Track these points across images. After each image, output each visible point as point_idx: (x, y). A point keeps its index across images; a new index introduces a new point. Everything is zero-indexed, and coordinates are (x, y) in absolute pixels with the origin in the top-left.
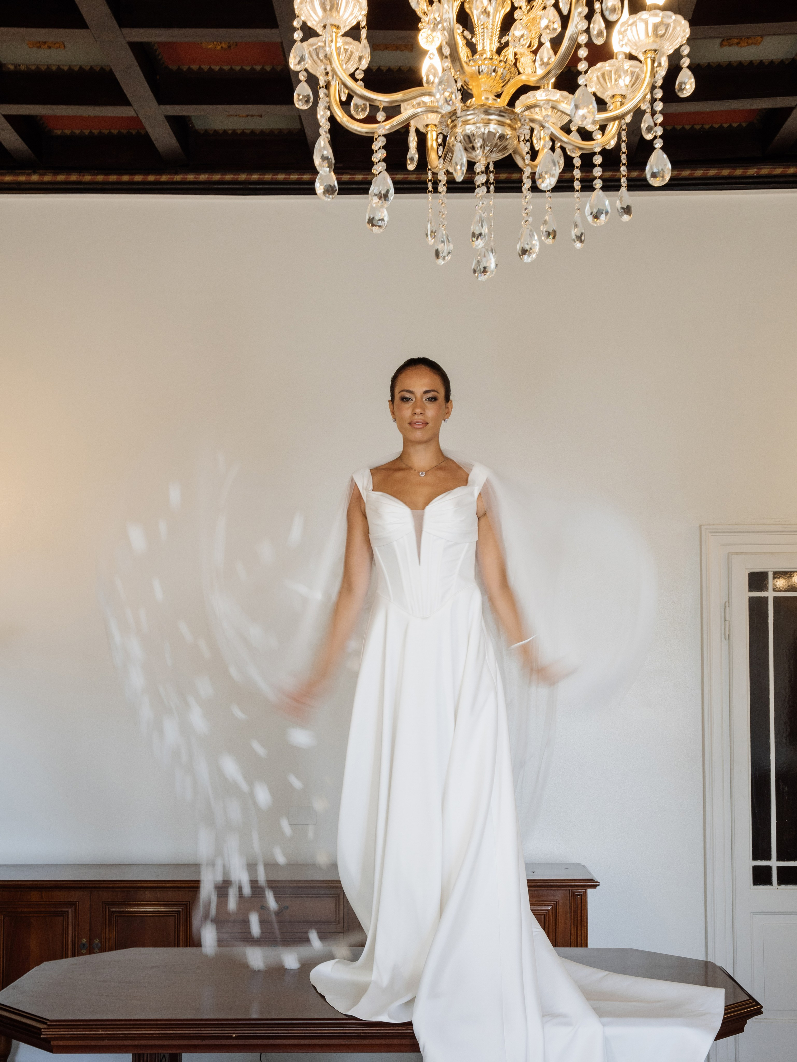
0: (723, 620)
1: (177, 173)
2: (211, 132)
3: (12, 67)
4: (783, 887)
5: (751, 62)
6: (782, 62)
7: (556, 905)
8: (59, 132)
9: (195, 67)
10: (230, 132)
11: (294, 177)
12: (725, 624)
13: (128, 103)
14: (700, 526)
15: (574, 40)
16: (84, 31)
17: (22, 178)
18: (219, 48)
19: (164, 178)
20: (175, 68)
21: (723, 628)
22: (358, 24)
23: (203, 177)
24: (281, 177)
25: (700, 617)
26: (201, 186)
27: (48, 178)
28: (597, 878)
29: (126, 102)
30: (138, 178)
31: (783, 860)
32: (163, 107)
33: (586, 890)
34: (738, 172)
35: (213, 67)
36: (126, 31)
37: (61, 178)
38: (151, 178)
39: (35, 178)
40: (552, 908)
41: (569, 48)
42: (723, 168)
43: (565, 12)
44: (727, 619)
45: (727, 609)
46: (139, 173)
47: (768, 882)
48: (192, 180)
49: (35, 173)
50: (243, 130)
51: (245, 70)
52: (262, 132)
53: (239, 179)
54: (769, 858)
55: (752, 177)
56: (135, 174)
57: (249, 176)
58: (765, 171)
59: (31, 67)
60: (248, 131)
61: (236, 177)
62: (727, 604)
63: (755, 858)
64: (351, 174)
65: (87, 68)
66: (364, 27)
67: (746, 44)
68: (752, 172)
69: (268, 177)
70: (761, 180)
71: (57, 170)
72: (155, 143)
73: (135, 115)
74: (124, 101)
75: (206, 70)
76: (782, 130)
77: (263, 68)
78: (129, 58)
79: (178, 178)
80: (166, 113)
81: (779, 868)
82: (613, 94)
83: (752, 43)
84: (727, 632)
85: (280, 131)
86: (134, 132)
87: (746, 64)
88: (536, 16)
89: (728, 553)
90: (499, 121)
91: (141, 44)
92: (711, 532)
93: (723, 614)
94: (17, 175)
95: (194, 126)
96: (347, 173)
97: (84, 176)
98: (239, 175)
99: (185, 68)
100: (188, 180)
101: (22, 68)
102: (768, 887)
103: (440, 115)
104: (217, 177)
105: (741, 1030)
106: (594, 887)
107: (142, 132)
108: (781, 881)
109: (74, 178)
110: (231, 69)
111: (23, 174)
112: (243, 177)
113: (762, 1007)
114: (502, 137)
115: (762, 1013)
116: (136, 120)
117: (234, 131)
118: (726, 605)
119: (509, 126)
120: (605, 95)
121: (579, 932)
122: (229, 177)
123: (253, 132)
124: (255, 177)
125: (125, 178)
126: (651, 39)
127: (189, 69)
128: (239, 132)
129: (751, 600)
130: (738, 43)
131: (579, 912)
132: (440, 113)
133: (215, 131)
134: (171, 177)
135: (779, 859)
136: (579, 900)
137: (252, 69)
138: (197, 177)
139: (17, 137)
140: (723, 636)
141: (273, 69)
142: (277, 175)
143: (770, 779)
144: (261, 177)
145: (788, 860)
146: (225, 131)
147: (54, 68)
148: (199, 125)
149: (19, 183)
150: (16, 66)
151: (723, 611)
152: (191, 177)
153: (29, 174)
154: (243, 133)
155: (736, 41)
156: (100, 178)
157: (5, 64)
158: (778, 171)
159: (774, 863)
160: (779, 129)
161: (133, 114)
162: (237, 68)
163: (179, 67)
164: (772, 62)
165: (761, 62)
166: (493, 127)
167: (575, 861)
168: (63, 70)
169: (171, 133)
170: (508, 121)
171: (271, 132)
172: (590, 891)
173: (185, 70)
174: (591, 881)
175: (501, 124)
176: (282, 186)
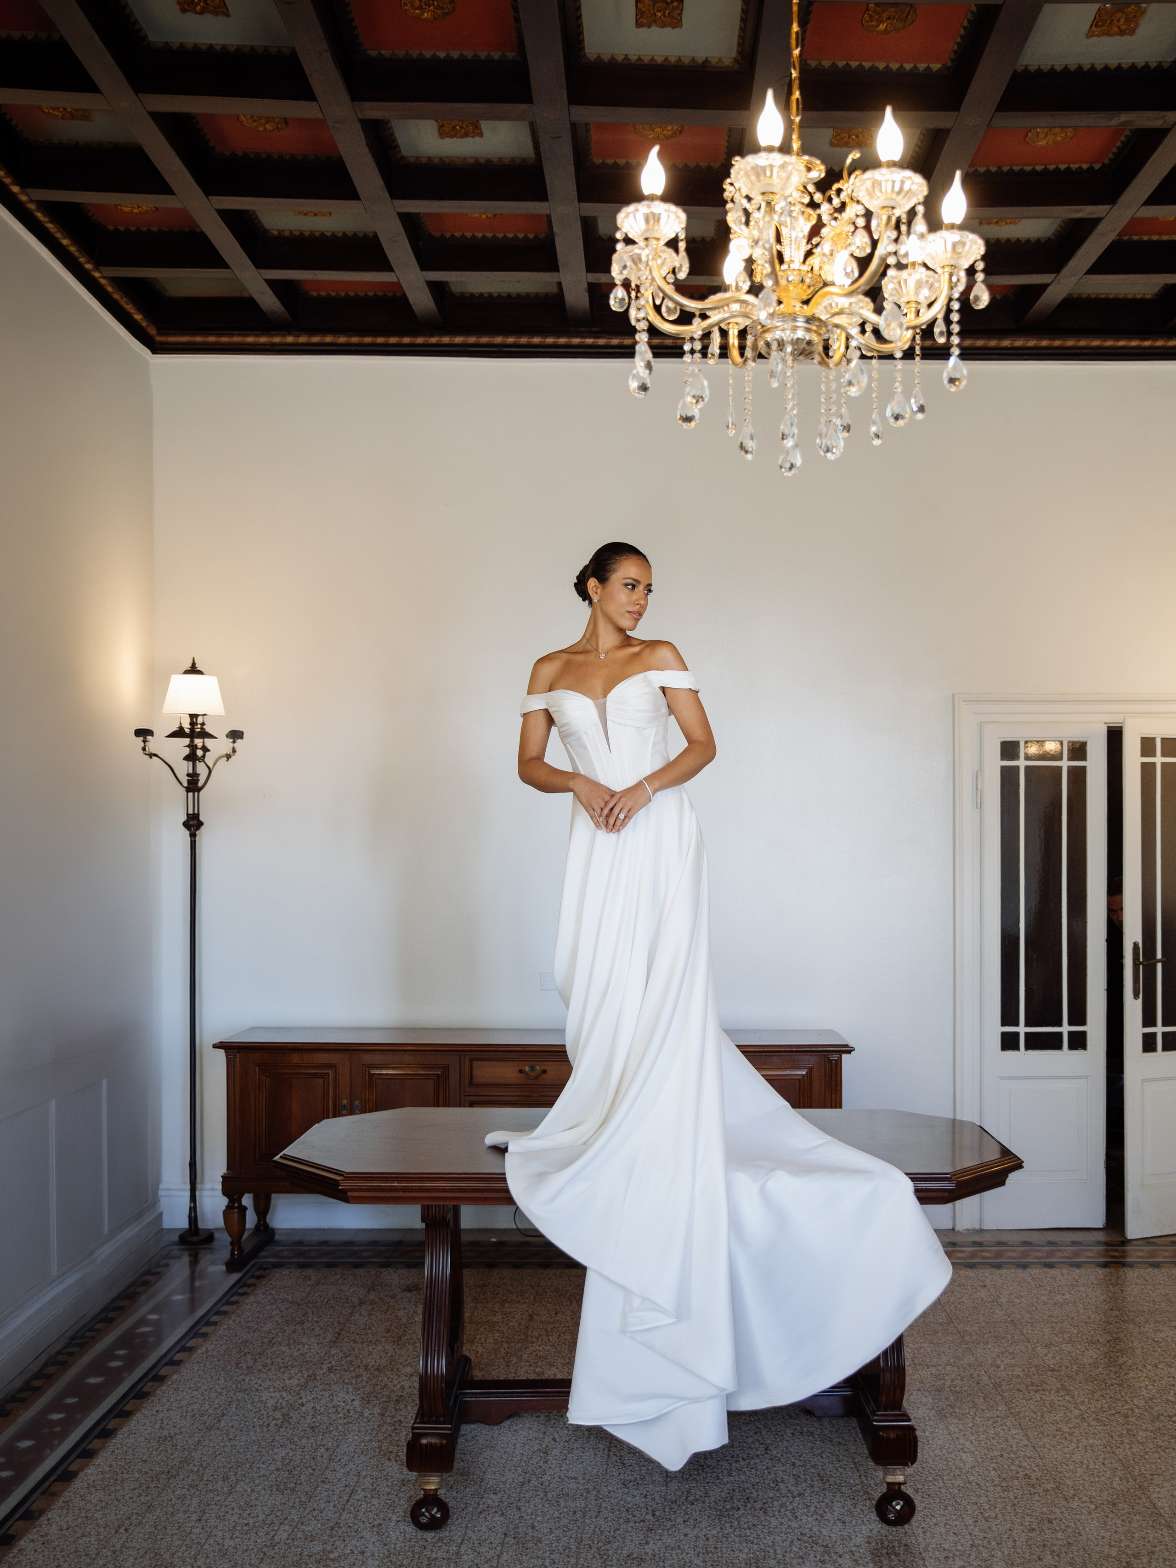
0: (975, 789)
1: (432, 336)
2: (467, 295)
3: (275, 233)
4: (1030, 1052)
5: (1008, 240)
6: (1038, 240)
7: (810, 1070)
8: (315, 294)
9: (458, 234)
10: (486, 295)
11: (550, 340)
12: (977, 793)
13: (391, 269)
14: (953, 695)
15: (883, 259)
16: (357, 202)
17: (277, 340)
18: (484, 217)
19: (420, 340)
20: (438, 235)
21: (975, 795)
22: (677, 236)
23: (458, 340)
24: (536, 340)
25: (952, 785)
26: (456, 349)
27: (303, 339)
28: (851, 1044)
29: (389, 268)
30: (393, 340)
31: (1031, 1026)
32: (425, 273)
33: (841, 1056)
34: (993, 343)
35: (476, 234)
36: (397, 202)
37: (316, 339)
38: (406, 340)
39: (290, 339)
40: (807, 1073)
41: (879, 266)
42: (978, 339)
43: (876, 237)
44: (979, 787)
45: (979, 777)
46: (394, 335)
47: (1016, 1047)
48: (448, 342)
49: (290, 334)
50: (500, 293)
51: (508, 238)
52: (519, 296)
53: (495, 342)
54: (1017, 1024)
55: (1006, 348)
56: (390, 336)
57: (505, 339)
58: (1019, 343)
59: (294, 233)
60: (504, 295)
61: (491, 340)
62: (979, 773)
63: (1003, 1025)
64: (608, 339)
65: (350, 234)
66: (682, 240)
67: (1004, 223)
68: (1006, 343)
69: (524, 340)
70: (1014, 352)
71: (312, 332)
72: (413, 307)
73: (396, 280)
74: (387, 266)
75: (469, 237)
76: (1037, 304)
77: (526, 236)
78: (397, 227)
79: (434, 340)
80: (427, 279)
81: (1027, 1034)
82: (907, 300)
83: (1010, 223)
84: (979, 801)
85: (537, 294)
86: (390, 294)
87: (1003, 242)
88: (842, 231)
89: (981, 722)
90: (806, 328)
91: (408, 214)
92: (964, 701)
93: (975, 782)
94: (273, 336)
95: (450, 289)
96: (603, 337)
97: (339, 337)
98: (494, 337)
99: (448, 235)
100: (443, 342)
101: (286, 234)
102: (1015, 1053)
103: (751, 321)
104: (472, 340)
105: (1002, 1183)
106: (849, 1052)
107: (399, 294)
108: (1028, 1047)
109: (328, 339)
110: (494, 236)
111: (277, 335)
112: (499, 340)
113: (1023, 1162)
114: (809, 343)
115: (1023, 1167)
116: (398, 284)
117: (490, 294)
118: (978, 775)
119: (815, 332)
120: (901, 301)
121: (834, 1096)
122: (484, 340)
123: (509, 296)
124: (511, 340)
125: (380, 340)
126: (949, 255)
127: (453, 236)
128: (495, 295)
129: (1003, 769)
130: (997, 223)
131: (834, 1076)
132: (751, 318)
133: (472, 295)
134: (427, 339)
135: (1027, 1024)
136: (834, 1065)
137: (516, 237)
138: (453, 339)
139: (276, 300)
140: (975, 804)
141: (536, 236)
142: (533, 338)
143: (1019, 947)
144: (517, 340)
145: (1036, 1026)
146: (481, 295)
147: (317, 234)
148: (455, 289)
149: (273, 344)
150: (280, 231)
151: (975, 779)
152: (446, 340)
153: (284, 336)
154: (500, 296)
155: (995, 220)
156: (355, 340)
157: (269, 230)
158: (1032, 343)
159: (1022, 1029)
160: (1035, 302)
161: (395, 280)
162: (500, 235)
163: (442, 235)
164: (1028, 241)
165: (1018, 240)
166: (800, 334)
167: (827, 1028)
168: (326, 236)
169: (431, 298)
170: (814, 328)
171: (528, 295)
172: (844, 1056)
173: (448, 237)
174: (847, 1046)
175: (808, 330)
176: (537, 350)
